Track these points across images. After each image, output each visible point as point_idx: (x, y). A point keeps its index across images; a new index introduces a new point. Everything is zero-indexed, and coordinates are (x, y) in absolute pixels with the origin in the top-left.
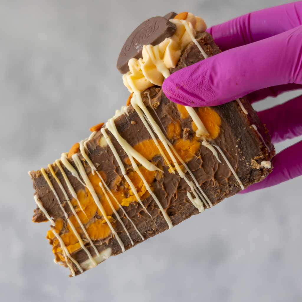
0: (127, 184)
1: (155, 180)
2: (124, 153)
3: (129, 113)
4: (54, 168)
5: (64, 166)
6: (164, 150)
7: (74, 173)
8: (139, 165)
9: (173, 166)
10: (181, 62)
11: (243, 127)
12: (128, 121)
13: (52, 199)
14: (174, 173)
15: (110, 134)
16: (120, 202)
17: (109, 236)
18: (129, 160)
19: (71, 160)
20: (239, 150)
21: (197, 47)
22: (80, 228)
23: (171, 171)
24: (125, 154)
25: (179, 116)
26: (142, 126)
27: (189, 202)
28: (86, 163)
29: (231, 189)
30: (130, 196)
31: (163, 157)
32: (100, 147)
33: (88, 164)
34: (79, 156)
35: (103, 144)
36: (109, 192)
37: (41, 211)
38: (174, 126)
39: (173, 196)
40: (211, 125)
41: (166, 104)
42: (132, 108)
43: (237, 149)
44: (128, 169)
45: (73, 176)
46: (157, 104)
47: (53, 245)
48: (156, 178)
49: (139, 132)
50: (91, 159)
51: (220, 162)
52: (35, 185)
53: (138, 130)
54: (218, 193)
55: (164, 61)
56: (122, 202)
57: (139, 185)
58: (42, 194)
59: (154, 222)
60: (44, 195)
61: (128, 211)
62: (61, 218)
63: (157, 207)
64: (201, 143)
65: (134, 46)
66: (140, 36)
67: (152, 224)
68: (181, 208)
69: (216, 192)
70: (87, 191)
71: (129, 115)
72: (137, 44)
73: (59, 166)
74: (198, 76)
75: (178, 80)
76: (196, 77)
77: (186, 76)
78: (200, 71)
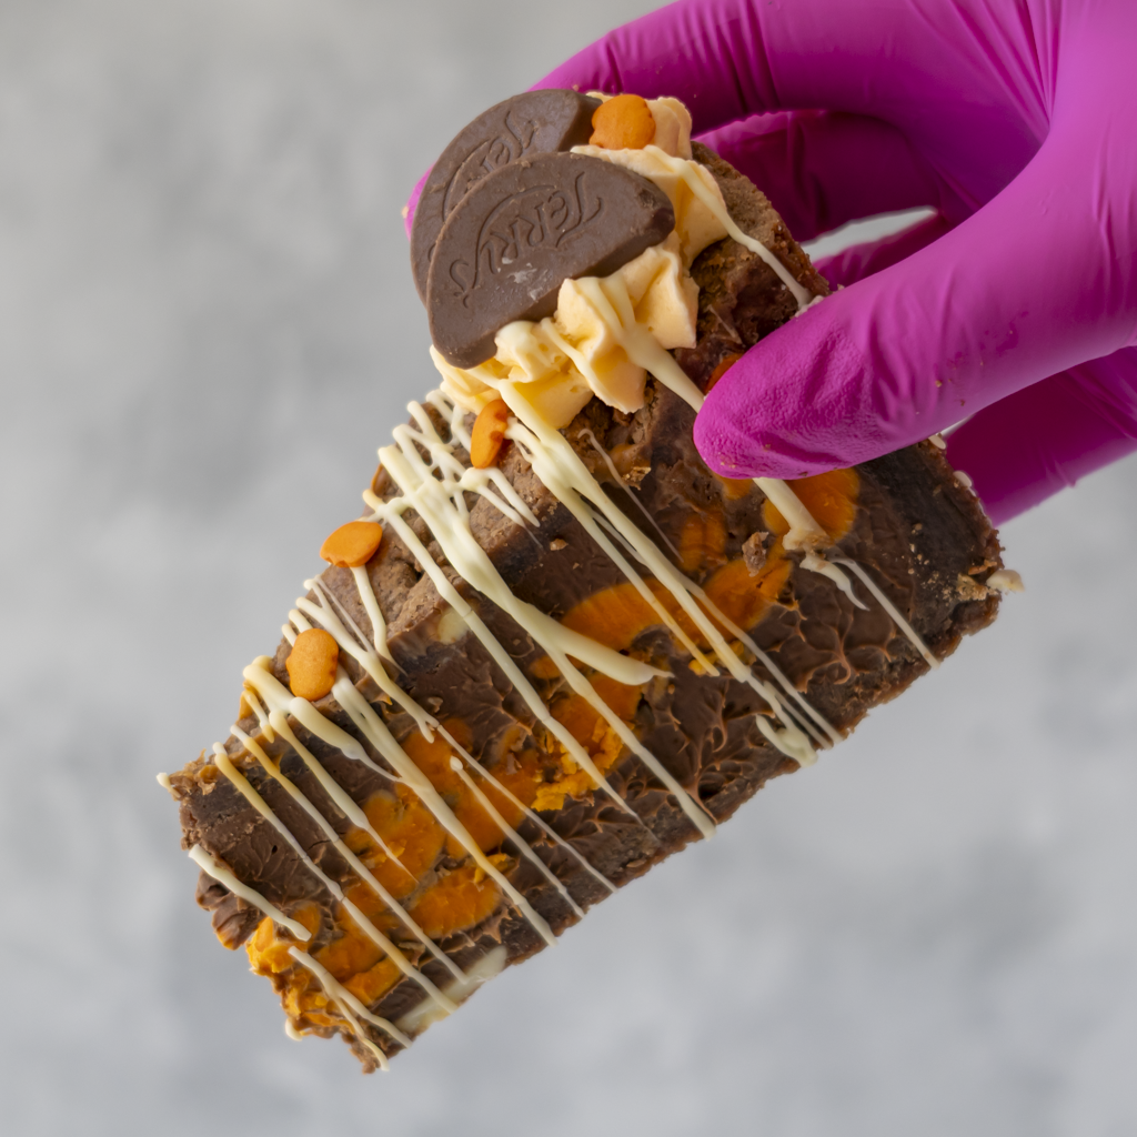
0: (549, 742)
1: (643, 703)
2: (528, 648)
3: (538, 517)
4: (272, 749)
5: (308, 732)
6: (674, 609)
7: (349, 749)
8: (584, 669)
9: (707, 650)
10: (717, 325)
11: (931, 489)
12: (537, 542)
13: (271, 848)
14: (715, 673)
15: (476, 598)
16: (528, 800)
17: (497, 913)
18: (551, 665)
19: (334, 710)
20: (920, 557)
21: (767, 267)
22: (388, 912)
23: (701, 667)
24: (533, 649)
25: (718, 494)
26: (590, 550)
27: (761, 745)
28: (395, 707)
29: (895, 675)
30: (565, 776)
31: (671, 632)
32: (442, 644)
33: (403, 710)
34: (363, 689)
35: (449, 632)
36: (486, 780)
37: (244, 902)
38: (704, 528)
39: (711, 738)
40: (827, 504)
41: (669, 464)
42: (550, 499)
43: (914, 555)
44: (551, 696)
45: (344, 758)
46: (640, 472)
47: (289, 991)
48: (646, 698)
49: (578, 568)
50: (409, 687)
51: (861, 606)
52: (191, 815)
53: (576, 565)
54: (856, 695)
55: (650, 329)
56: (535, 798)
57: (592, 734)
58: (225, 840)
59: (646, 832)
60: (237, 842)
61: (555, 820)
62: (314, 899)
63: (656, 783)
64: (797, 564)
65: (499, 270)
66: (511, 226)
67: (640, 838)
68: (737, 769)
69: (848, 693)
70: (406, 795)
71: (541, 523)
72: (510, 259)
73: (291, 739)
74: (833, 397)
75: (763, 418)
76: (827, 401)
77: (791, 405)
78: (835, 377)
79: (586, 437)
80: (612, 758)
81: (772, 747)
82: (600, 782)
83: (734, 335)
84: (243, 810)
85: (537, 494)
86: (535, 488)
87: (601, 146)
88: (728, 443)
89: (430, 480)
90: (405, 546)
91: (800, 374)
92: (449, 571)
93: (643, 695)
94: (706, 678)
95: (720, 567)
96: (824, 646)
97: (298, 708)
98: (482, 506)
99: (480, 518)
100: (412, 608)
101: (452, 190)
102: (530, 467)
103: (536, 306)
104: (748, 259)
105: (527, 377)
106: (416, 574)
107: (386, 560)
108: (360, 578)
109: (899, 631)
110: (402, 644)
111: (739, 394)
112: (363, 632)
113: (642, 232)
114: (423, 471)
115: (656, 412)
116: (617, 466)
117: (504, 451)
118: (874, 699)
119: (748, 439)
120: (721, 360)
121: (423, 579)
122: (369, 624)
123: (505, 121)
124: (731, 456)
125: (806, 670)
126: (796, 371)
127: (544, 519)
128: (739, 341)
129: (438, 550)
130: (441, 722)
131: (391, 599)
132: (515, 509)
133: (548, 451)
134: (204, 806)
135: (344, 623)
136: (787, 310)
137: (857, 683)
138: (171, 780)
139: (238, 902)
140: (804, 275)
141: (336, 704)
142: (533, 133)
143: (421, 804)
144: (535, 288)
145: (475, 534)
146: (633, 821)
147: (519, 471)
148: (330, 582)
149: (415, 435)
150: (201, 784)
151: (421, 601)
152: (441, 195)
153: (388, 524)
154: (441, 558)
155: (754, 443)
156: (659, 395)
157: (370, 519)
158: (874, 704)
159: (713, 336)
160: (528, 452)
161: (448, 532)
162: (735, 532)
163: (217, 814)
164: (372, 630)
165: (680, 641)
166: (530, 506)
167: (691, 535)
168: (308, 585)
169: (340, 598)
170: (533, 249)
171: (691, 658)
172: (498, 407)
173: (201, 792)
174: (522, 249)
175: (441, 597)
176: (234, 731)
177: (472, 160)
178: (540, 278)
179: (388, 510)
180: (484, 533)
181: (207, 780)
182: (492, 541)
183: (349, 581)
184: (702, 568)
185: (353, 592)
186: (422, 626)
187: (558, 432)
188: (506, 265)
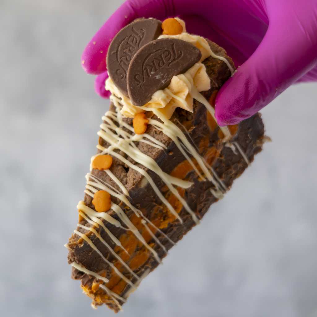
0: (165, 209)
1: (186, 192)
2: (161, 184)
3: (167, 146)
4: (99, 229)
5: (107, 221)
6: (197, 164)
7: (117, 224)
8: (175, 186)
9: (203, 174)
12: (166, 154)
13: (95, 258)
14: (205, 180)
15: (150, 173)
16: (158, 226)
17: (149, 259)
18: (167, 187)
19: (114, 214)
21: (226, 64)
22: (123, 267)
23: (201, 179)
24: (163, 184)
25: (209, 130)
26: (178, 153)
27: (211, 196)
28: (129, 210)
29: (241, 170)
30: (168, 217)
31: (195, 171)
32: (141, 188)
33: (131, 209)
34: (121, 206)
35: (143, 184)
36: (149, 223)
37: (91, 276)
38: (205, 141)
39: (201, 198)
40: (233, 128)
41: (199, 125)
42: (170, 141)
44: (167, 196)
45: (115, 227)
46: (192, 128)
47: (97, 296)
50: (132, 203)
51: (236, 153)
52: (74, 254)
53: (174, 158)
55: (197, 87)
56: (160, 225)
57: (175, 204)
58: (83, 259)
59: (183, 227)
60: (86, 258)
61: (163, 230)
62: (105, 269)
63: (188, 213)
64: (224, 146)
65: (151, 76)
67: (182, 229)
68: (205, 204)
69: (231, 178)
70: (130, 233)
71: (168, 148)
72: (154, 72)
73: (103, 225)
74: (252, 98)
75: (236, 108)
76: (250, 99)
77: (242, 103)
78: (251, 93)
79: (176, 120)
80: (180, 210)
81: (214, 196)
83: (217, 85)
84: (89, 249)
85: (166, 140)
86: (165, 138)
87: (167, 34)
88: (227, 118)
89: (120, 140)
90: (120, 160)
91: (242, 94)
92: (141, 166)
93: (186, 190)
94: (202, 182)
95: (207, 151)
96: (228, 167)
97: (103, 215)
98: (143, 145)
99: (145, 149)
100: (132, 179)
101: (119, 53)
102: (161, 132)
104: (221, 63)
105: (163, 106)
106: (127, 169)
107: (115, 165)
108: (109, 173)
110: (132, 191)
112: (116, 189)
113: (196, 59)
114: (116, 137)
115: (196, 111)
116: (186, 128)
117: (148, 128)
118: (236, 178)
119: (232, 115)
120: (213, 92)
121: (130, 170)
122: (118, 186)
123: (132, 30)
124: (228, 121)
125: (223, 173)
127: (168, 147)
128: (218, 87)
129: (131, 160)
130: (140, 210)
131: (122, 177)
132: (160, 146)
133: (167, 127)
134: (78, 251)
135: (108, 187)
136: (228, 76)
137: (233, 174)
138: (69, 245)
139: (89, 276)
141: (114, 212)
142: (143, 33)
143: (134, 235)
144: (164, 79)
145: (145, 152)
146: (181, 225)
147: (156, 133)
148: (96, 175)
149: (109, 126)
150: (79, 245)
151: (134, 177)
152: (116, 54)
153: (110, 155)
154: (134, 162)
155: (234, 116)
156: (197, 106)
157: (102, 154)
159: (213, 86)
160: (159, 128)
161: (134, 154)
162: (211, 140)
163: (81, 252)
165: (197, 173)
166: (164, 144)
167: (202, 143)
168: (87, 176)
169: (102, 179)
170: (161, 68)
171: (199, 177)
172: (144, 115)
173: (79, 247)
174: (157, 68)
175: (142, 175)
176: (79, 225)
177: (123, 43)
178: (165, 77)
179: (109, 150)
180: (149, 154)
181: (81, 243)
182: (154, 156)
183: (104, 174)
184: (204, 152)
185: (107, 177)
186: (137, 184)
187: (169, 121)
188: (153, 74)
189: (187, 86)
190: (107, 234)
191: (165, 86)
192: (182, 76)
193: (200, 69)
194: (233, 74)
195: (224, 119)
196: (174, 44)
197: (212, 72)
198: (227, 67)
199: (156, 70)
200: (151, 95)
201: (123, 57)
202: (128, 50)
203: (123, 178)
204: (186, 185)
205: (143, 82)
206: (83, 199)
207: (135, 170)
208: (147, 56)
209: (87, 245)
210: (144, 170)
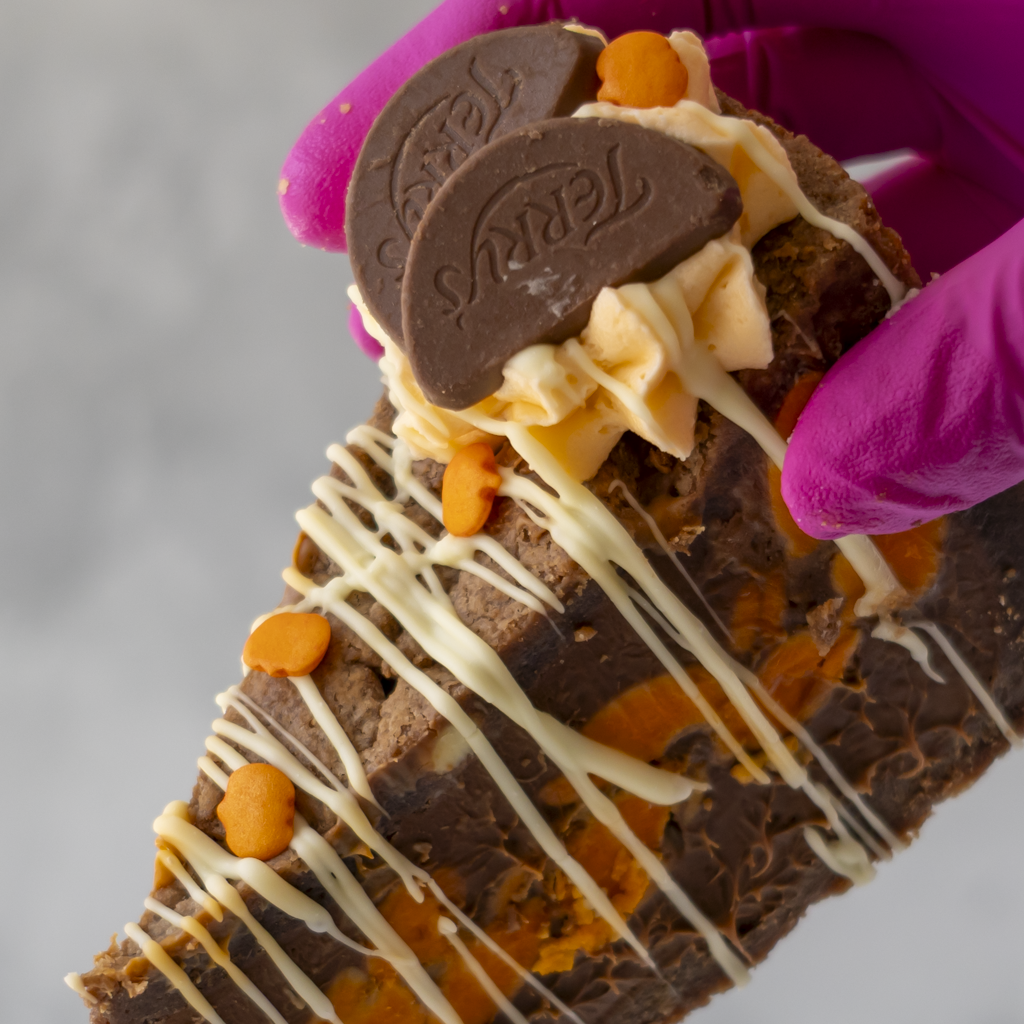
0: (560, 885)
1: (673, 824)
2: (540, 768)
3: (563, 600)
4: (220, 928)
5: (264, 901)
6: (720, 701)
7: (316, 920)
8: (606, 788)
9: (756, 751)
12: (559, 632)
14: (765, 780)
15: (481, 712)
16: (528, 959)
18: (569, 788)
19: (298, 872)
20: (1010, 611)
21: (859, 257)
23: (747, 773)
24: (546, 768)
25: (781, 552)
27: (808, 863)
28: (376, 861)
29: (970, 760)
30: (578, 927)
31: (714, 733)
32: (436, 775)
33: (383, 862)
34: (336, 842)
35: (445, 759)
36: (481, 942)
38: (761, 597)
39: (752, 863)
40: (908, 555)
41: (725, 520)
42: (579, 578)
43: (1004, 609)
44: (567, 827)
45: (306, 932)
46: (691, 533)
48: (676, 819)
49: (606, 662)
50: (390, 833)
51: (938, 678)
53: (605, 658)
54: (920, 789)
55: (712, 347)
56: (537, 958)
57: (611, 870)
59: (664, 987)
61: (558, 984)
63: (684, 925)
64: (867, 632)
65: (505, 278)
66: (520, 219)
67: (657, 995)
68: (778, 897)
69: (915, 789)
70: (381, 971)
71: (567, 608)
72: (520, 262)
73: (241, 912)
74: (958, 421)
75: (874, 459)
76: (951, 427)
77: (906, 439)
78: (957, 395)
79: (618, 489)
80: (636, 901)
81: (822, 865)
82: (622, 931)
83: (814, 348)
84: (176, 1011)
85: (561, 570)
86: (557, 562)
87: (616, 103)
88: (831, 497)
89: (383, 553)
90: (364, 644)
91: (914, 397)
92: (443, 677)
93: (672, 815)
94: (754, 787)
95: (776, 646)
96: (893, 735)
97: (248, 870)
98: (470, 587)
99: (475, 604)
100: (394, 729)
101: (400, 166)
102: (546, 533)
103: (560, 324)
104: (835, 249)
105: (552, 418)
106: (387, 684)
107: (338, 663)
108: (307, 691)
109: (979, 705)
110: (387, 778)
111: (839, 431)
112: (326, 765)
113: (706, 223)
114: (368, 540)
115: (712, 453)
116: (662, 526)
117: (497, 513)
118: (943, 794)
119: (856, 489)
120: (797, 380)
121: (399, 688)
122: (332, 753)
123: (470, 71)
124: (837, 512)
125: (866, 764)
126: (908, 393)
127: (570, 602)
128: (819, 356)
129: (412, 647)
130: (431, 873)
131: (356, 717)
132: (530, 593)
133: (572, 512)
134: (127, 1012)
135: (294, 753)
136: (877, 311)
137: (924, 775)
138: (86, 981)
140: (901, 264)
141: (300, 863)
142: (513, 88)
143: (400, 981)
144: (560, 298)
145: (468, 620)
146: (650, 974)
147: (527, 538)
148: (259, 697)
149: (347, 491)
150: (128, 984)
151: (407, 720)
152: (386, 173)
153: (330, 615)
154: (420, 658)
155: (865, 493)
156: (716, 432)
157: (299, 607)
158: (941, 799)
159: (789, 351)
160: (540, 514)
161: (426, 623)
162: (796, 599)
163: (142, 1019)
164: (338, 760)
165: (723, 744)
166: (551, 586)
167: (745, 606)
168: (223, 700)
169: (279, 718)
170: (552, 248)
171: (735, 763)
172: (483, 454)
173: (127, 994)
174: (536, 248)
175: (438, 714)
176: (151, 905)
177: (425, 125)
178: (565, 287)
179: (326, 595)
180: (485, 625)
181: (136, 978)
182: (502, 635)
183: (290, 694)
184: (757, 648)
185: (298, 710)
186: (414, 754)
187: (585, 490)
188: (515, 272)
189: (657, 337)
190: (265, 961)
191: (567, 330)
192: (638, 292)
193: (727, 269)
194: (896, 308)
195: (817, 505)
196: (617, 146)
197: (795, 289)
198: (870, 274)
199: (529, 254)
200: (501, 366)
201: (416, 184)
202: (439, 157)
203: (361, 722)
204: (665, 791)
205: (470, 302)
206: (188, 798)
207: (418, 693)
208: (496, 188)
209: (170, 991)
210: (451, 694)
